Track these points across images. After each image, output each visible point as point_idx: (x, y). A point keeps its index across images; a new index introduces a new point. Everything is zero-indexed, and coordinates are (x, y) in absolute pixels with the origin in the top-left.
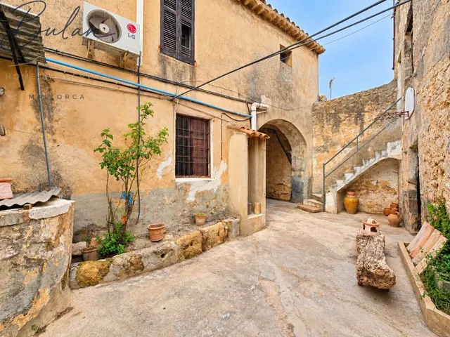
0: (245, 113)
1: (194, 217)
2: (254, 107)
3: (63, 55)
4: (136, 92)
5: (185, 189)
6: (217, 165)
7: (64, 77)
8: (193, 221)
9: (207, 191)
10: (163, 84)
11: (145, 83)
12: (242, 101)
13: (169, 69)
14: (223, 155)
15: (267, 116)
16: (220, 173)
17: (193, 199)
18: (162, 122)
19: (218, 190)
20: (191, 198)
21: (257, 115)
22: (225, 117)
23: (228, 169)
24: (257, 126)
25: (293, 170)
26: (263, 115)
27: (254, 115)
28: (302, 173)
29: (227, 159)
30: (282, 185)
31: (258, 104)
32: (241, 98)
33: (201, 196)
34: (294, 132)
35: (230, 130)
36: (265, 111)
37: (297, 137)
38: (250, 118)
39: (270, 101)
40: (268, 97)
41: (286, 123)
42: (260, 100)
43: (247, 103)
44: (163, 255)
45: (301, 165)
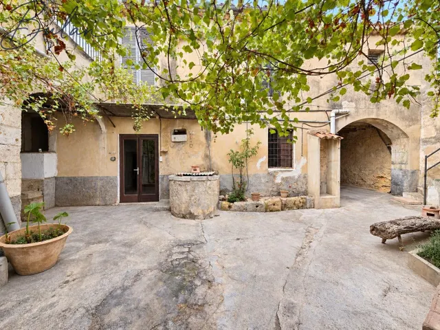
0: (326, 120)
1: (279, 193)
2: (332, 114)
5: (273, 176)
6: (298, 160)
8: (279, 194)
12: (322, 111)
14: (304, 153)
15: (348, 118)
16: (301, 166)
17: (280, 181)
19: (299, 177)
20: (278, 180)
21: (336, 119)
22: (305, 126)
23: (307, 163)
24: (336, 127)
25: (393, 163)
26: (344, 118)
27: (333, 121)
28: (403, 166)
29: (307, 156)
30: (382, 177)
31: (337, 111)
32: (321, 109)
33: (285, 180)
34: (390, 126)
35: (308, 135)
36: (347, 115)
37: (395, 131)
38: (330, 123)
39: (353, 104)
40: (352, 101)
41: (377, 121)
42: (341, 106)
43: (326, 111)
44: (257, 207)
45: (403, 157)
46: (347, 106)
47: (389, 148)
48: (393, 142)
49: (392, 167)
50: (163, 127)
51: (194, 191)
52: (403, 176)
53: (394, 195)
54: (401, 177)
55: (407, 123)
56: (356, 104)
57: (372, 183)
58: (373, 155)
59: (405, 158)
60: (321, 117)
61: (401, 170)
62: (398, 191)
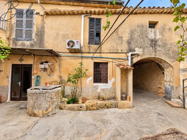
0: (126, 58)
2: (130, 54)
3: (64, 53)
4: (81, 58)
5: (96, 88)
6: (110, 79)
7: (65, 58)
8: (99, 98)
9: (106, 89)
10: (89, 54)
11: (84, 55)
13: (91, 49)
14: (114, 75)
15: (139, 57)
16: (112, 82)
17: (100, 91)
18: (89, 66)
19: (111, 89)
20: (99, 90)
21: (131, 58)
22: (114, 61)
23: (115, 81)
24: (132, 62)
25: (166, 81)
26: (137, 57)
27: (130, 58)
28: (171, 84)
29: (115, 77)
30: (160, 88)
31: (132, 53)
32: (123, 52)
33: (103, 90)
34: (163, 62)
35: (116, 66)
36: (138, 55)
37: (166, 64)
38: (128, 60)
39: (141, 50)
40: (141, 48)
41: (155, 58)
42: (135, 51)
43: (126, 53)
44: (81, 107)
45: (170, 79)
46: (138, 51)
47: (164, 73)
48: (165, 70)
49: (165, 83)
50: (35, 60)
51: (37, 99)
52: (171, 89)
53: (167, 99)
54: (170, 89)
55: (172, 60)
56: (143, 50)
57: (156, 90)
58: (156, 76)
59: (172, 79)
60: (123, 56)
61: (170, 85)
62: (169, 97)
